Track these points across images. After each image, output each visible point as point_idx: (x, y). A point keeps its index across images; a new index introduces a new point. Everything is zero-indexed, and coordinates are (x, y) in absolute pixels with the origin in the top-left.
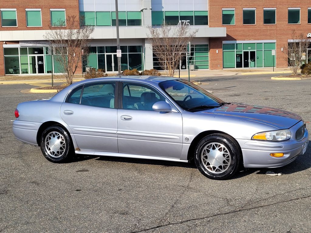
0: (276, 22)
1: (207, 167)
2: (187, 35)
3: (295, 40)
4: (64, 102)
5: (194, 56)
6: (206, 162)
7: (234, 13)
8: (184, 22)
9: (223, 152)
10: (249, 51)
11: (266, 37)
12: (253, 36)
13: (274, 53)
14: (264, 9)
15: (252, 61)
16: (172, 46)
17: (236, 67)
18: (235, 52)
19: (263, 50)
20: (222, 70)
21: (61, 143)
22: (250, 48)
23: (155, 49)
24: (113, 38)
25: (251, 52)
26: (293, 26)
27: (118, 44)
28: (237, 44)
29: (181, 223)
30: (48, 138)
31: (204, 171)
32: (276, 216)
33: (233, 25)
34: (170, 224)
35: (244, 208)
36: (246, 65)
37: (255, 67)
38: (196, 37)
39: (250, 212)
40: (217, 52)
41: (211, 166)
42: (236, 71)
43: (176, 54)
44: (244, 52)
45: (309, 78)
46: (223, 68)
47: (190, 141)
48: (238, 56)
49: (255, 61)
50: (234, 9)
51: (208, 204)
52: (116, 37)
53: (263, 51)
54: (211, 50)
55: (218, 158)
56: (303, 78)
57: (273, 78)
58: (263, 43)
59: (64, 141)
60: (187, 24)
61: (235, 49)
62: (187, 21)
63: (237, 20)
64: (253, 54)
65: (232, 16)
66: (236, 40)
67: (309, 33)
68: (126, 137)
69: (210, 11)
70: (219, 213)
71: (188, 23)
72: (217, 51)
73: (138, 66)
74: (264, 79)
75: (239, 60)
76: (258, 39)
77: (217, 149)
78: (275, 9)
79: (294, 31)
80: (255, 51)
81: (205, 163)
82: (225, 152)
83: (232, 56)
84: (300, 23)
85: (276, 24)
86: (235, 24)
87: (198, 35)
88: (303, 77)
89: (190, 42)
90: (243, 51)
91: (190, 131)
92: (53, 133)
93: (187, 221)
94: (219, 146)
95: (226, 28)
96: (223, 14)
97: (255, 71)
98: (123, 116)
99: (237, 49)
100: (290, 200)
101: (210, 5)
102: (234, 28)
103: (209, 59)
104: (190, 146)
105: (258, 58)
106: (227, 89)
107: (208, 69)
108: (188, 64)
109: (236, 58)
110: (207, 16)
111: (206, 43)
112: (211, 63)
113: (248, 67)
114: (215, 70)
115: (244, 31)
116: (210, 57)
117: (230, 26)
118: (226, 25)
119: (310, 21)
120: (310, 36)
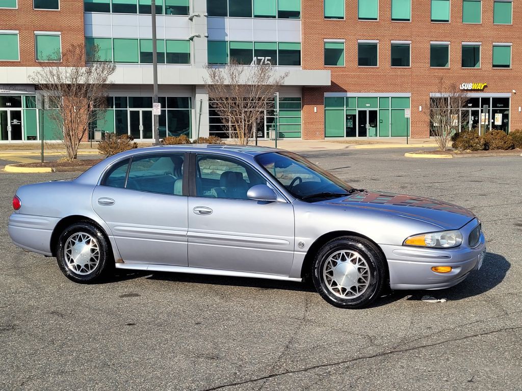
0: (410, 63)
1: (333, 289)
2: (271, 81)
3: (443, 94)
4: (99, 184)
5: (278, 117)
6: (331, 280)
7: (344, 47)
8: (262, 59)
9: (357, 266)
10: (368, 110)
11: (395, 87)
12: (373, 85)
13: (408, 113)
14: (392, 42)
15: (373, 127)
16: (245, 99)
17: (347, 136)
18: (345, 110)
19: (390, 109)
20: (323, 140)
21: (93, 250)
22: (368, 105)
23: (217, 104)
24: (142, 83)
25: (370, 111)
26: (438, 71)
27: (155, 94)
28: (348, 98)
29: (306, 370)
30: (69, 243)
31: (328, 295)
32: (448, 360)
33: (341, 67)
34: (288, 372)
35: (397, 349)
36: (363, 133)
37: (376, 136)
38: (286, 84)
39: (408, 354)
40: (315, 111)
41: (339, 287)
42: (347, 142)
43: (251, 111)
44: (359, 111)
45: (465, 156)
46: (325, 137)
47: (307, 249)
48: (349, 117)
49: (376, 126)
50: (344, 41)
51: (341, 343)
52: (152, 83)
54: (305, 106)
55: (351, 274)
56: (455, 156)
57: (407, 155)
58: (390, 98)
59: (98, 248)
60: (266, 62)
61: (345, 106)
62: (267, 58)
63: (349, 59)
64: (373, 114)
65: (340, 51)
66: (346, 91)
67: (464, 84)
68: (204, 241)
69: (305, 42)
70: (361, 356)
71: (269, 62)
72: (315, 108)
73: (184, 130)
74: (394, 156)
75: (350, 125)
76: (382, 92)
77: (349, 260)
78: (410, 42)
79: (442, 79)
80: (376, 111)
81: (329, 281)
82: (360, 265)
83: (339, 118)
84: (449, 67)
85: (410, 67)
86: (345, 66)
87: (288, 82)
88: (456, 154)
89: (278, 93)
90: (358, 109)
91: (306, 232)
92: (78, 235)
93: (314, 367)
94: (352, 255)
95: (330, 71)
96: (325, 49)
97: (378, 143)
98: (198, 207)
99: (347, 106)
100: (465, 338)
101: (305, 34)
102: (343, 71)
103: (302, 122)
104: (306, 256)
105: (381, 121)
106: (337, 172)
107: (301, 139)
108: (268, 130)
109: (346, 121)
110: (300, 51)
111: (297, 95)
112: (305, 128)
113: (366, 136)
114: (312, 141)
115: (359, 77)
116: (304, 119)
117: (336, 67)
118: (331, 67)
119: (464, 64)
120: (466, 88)
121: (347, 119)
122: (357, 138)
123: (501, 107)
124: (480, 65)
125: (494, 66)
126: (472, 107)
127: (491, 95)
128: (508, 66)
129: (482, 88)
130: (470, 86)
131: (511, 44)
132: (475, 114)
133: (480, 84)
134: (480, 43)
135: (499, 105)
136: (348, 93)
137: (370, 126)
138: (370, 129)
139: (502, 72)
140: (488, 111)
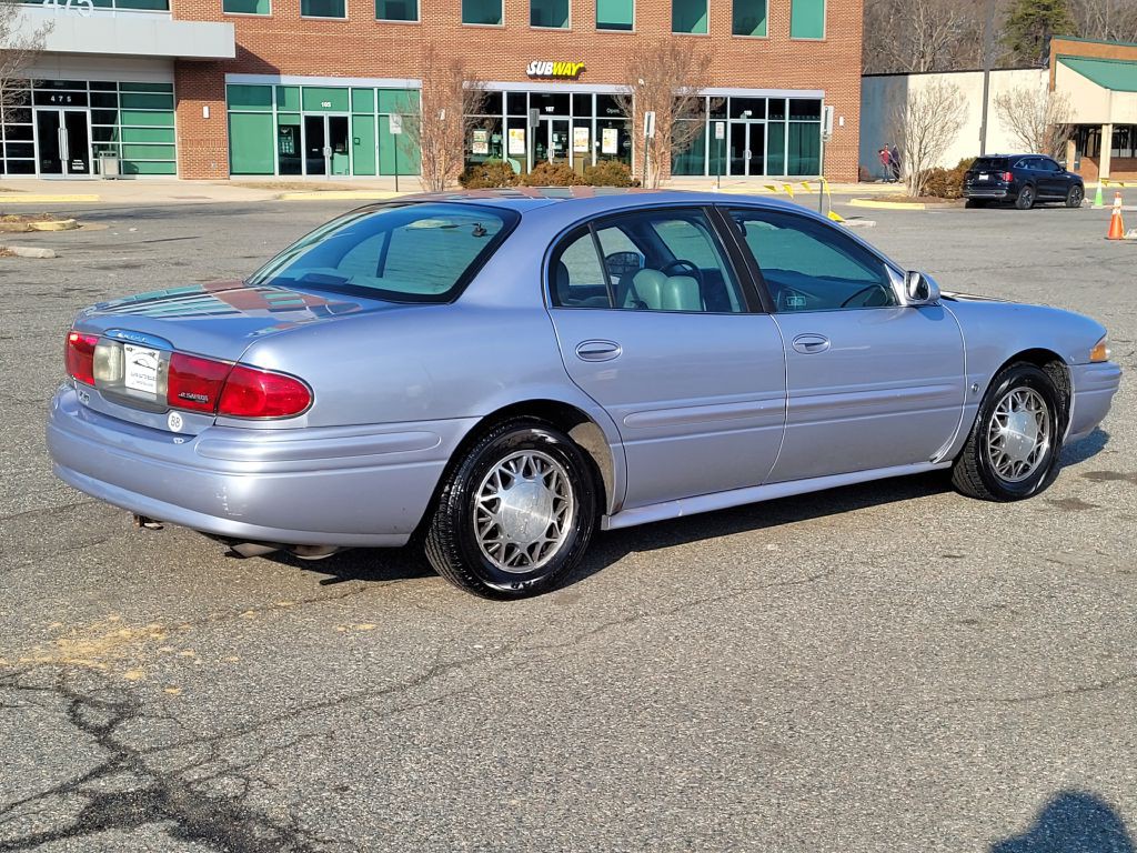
0: (419, 13)
5: (120, 126)
10: (326, 115)
11: (385, 67)
12: (338, 60)
13: (395, 125)
15: (339, 153)
17: (280, 174)
18: (275, 116)
19: (376, 114)
20: (227, 182)
22: (328, 104)
26: (480, 32)
28: (281, 89)
33: (264, 18)
36: (316, 168)
37: (348, 173)
40: (206, 115)
42: (280, 186)
44: (307, 118)
46: (231, 174)
48: (285, 131)
49: (346, 152)
53: (376, 117)
54: (183, 103)
58: (376, 90)
61: (275, 106)
64: (339, 126)
66: (276, 72)
67: (535, 63)
72: (206, 109)
75: (288, 148)
76: (357, 75)
80: (346, 118)
83: (263, 130)
84: (504, 25)
85: (419, 21)
86: (271, 14)
90: (304, 114)
95: (235, 24)
99: (281, 103)
102: (267, 27)
103: (177, 139)
105: (357, 141)
107: (175, 178)
108: (95, 156)
109: (279, 141)
111: (166, 78)
112: (184, 153)
113: (324, 173)
114: (197, 182)
115: (303, 40)
116: (181, 134)
117: (252, 18)
118: (239, 17)
119: (537, 19)
120: (539, 73)
121: (280, 134)
122: (304, 177)
123: (613, 115)
124: (569, 24)
125: (600, 26)
126: (555, 113)
127: (594, 89)
128: (629, 27)
129: (573, 74)
130: (548, 68)
132: (561, 128)
133: (569, 65)
135: (611, 112)
136: (282, 77)
137: (334, 151)
138: (332, 158)
139: (616, 40)
140: (588, 124)
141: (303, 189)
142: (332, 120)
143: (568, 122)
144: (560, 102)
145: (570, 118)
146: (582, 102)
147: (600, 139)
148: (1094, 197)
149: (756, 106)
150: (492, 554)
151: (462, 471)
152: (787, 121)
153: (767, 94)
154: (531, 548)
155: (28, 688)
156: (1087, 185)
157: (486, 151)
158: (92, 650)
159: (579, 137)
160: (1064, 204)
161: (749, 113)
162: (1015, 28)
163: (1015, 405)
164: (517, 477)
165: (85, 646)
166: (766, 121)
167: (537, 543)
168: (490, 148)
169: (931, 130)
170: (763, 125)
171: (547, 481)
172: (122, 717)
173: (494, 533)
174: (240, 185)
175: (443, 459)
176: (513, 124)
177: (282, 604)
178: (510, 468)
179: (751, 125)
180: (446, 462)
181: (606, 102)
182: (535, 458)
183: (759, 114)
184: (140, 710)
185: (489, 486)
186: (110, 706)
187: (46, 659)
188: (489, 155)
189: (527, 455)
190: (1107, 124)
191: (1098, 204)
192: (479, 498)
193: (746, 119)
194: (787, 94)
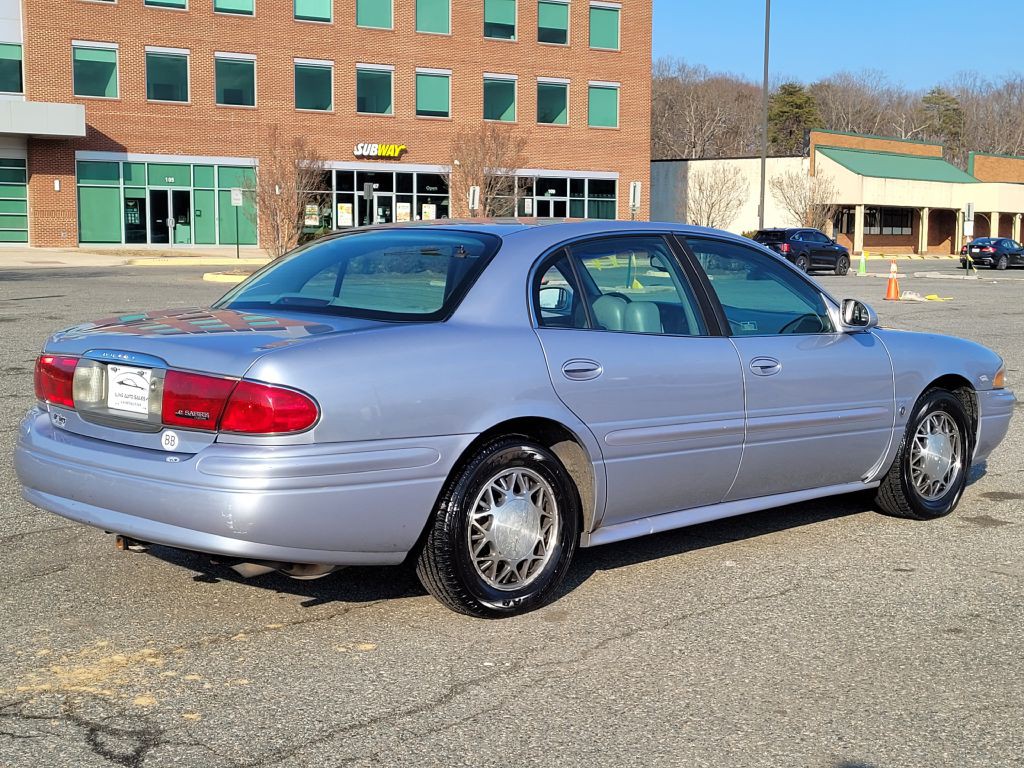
0: (256, 99)
7: (115, 58)
10: (170, 190)
11: (224, 147)
12: (181, 140)
14: (218, 54)
15: (181, 224)
17: (127, 242)
18: (122, 189)
19: (216, 189)
20: (77, 249)
22: (171, 180)
25: (174, 192)
26: (311, 117)
28: (127, 165)
33: (110, 101)
36: (161, 235)
37: (189, 242)
40: (57, 188)
42: (129, 253)
44: (153, 193)
46: (80, 242)
49: (188, 223)
50: (116, 46)
53: (216, 192)
54: (35, 178)
57: (208, 277)
58: (216, 167)
61: (122, 180)
63: (127, 85)
64: (182, 199)
65: (107, 68)
66: (124, 150)
67: (362, 145)
69: (29, 45)
72: (57, 183)
75: (135, 219)
76: (199, 154)
78: (254, 57)
80: (188, 192)
83: (110, 202)
84: (333, 110)
85: (256, 106)
86: (119, 98)
90: (149, 188)
95: (85, 105)
96: (75, 61)
99: (128, 177)
101: (31, 26)
102: (115, 109)
103: (29, 210)
105: (198, 213)
107: (27, 246)
109: (126, 213)
110: (20, 62)
111: (20, 154)
112: (35, 224)
113: (168, 242)
114: (49, 249)
115: (149, 121)
116: (34, 206)
117: (101, 100)
118: (88, 99)
119: (363, 106)
120: (365, 154)
121: (127, 206)
122: (149, 245)
123: (433, 192)
124: (392, 110)
125: (419, 113)
126: (379, 190)
127: (414, 168)
128: (446, 114)
129: (396, 155)
130: (374, 149)
131: (449, 72)
132: (386, 203)
133: (392, 147)
134: (392, 68)
135: (431, 189)
136: (129, 154)
137: (177, 222)
138: (175, 228)
139: (435, 125)
140: (409, 200)
141: (148, 256)
142: (176, 194)
143: (391, 198)
144: (384, 180)
145: (393, 194)
146: (405, 180)
147: (420, 213)
148: (858, 267)
149: (559, 185)
150: (484, 572)
151: (458, 488)
152: (586, 199)
153: (569, 175)
154: (520, 566)
155: (35, 717)
156: (852, 258)
157: (317, 224)
158: (90, 676)
159: (401, 211)
160: (833, 272)
161: (553, 191)
162: (773, 123)
163: (932, 428)
164: (508, 495)
165: (81, 673)
166: (567, 199)
167: (526, 560)
168: (320, 222)
169: (717, 207)
170: (565, 203)
171: (534, 498)
172: (146, 745)
173: (486, 550)
174: (90, 252)
175: (444, 476)
176: (342, 199)
177: (272, 626)
178: (500, 485)
179: (555, 202)
180: (445, 479)
181: (426, 180)
182: (523, 475)
183: (561, 192)
184: (163, 737)
185: (483, 504)
186: (131, 734)
187: (44, 687)
188: (319, 227)
189: (516, 472)
190: (860, 205)
191: (862, 272)
192: (473, 516)
193: (550, 197)
194: (587, 175)
